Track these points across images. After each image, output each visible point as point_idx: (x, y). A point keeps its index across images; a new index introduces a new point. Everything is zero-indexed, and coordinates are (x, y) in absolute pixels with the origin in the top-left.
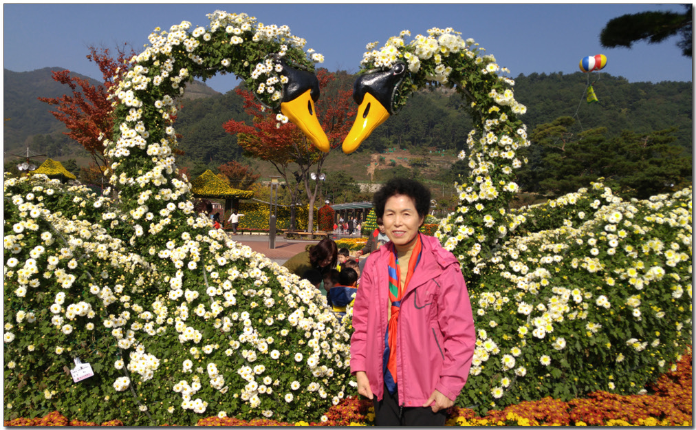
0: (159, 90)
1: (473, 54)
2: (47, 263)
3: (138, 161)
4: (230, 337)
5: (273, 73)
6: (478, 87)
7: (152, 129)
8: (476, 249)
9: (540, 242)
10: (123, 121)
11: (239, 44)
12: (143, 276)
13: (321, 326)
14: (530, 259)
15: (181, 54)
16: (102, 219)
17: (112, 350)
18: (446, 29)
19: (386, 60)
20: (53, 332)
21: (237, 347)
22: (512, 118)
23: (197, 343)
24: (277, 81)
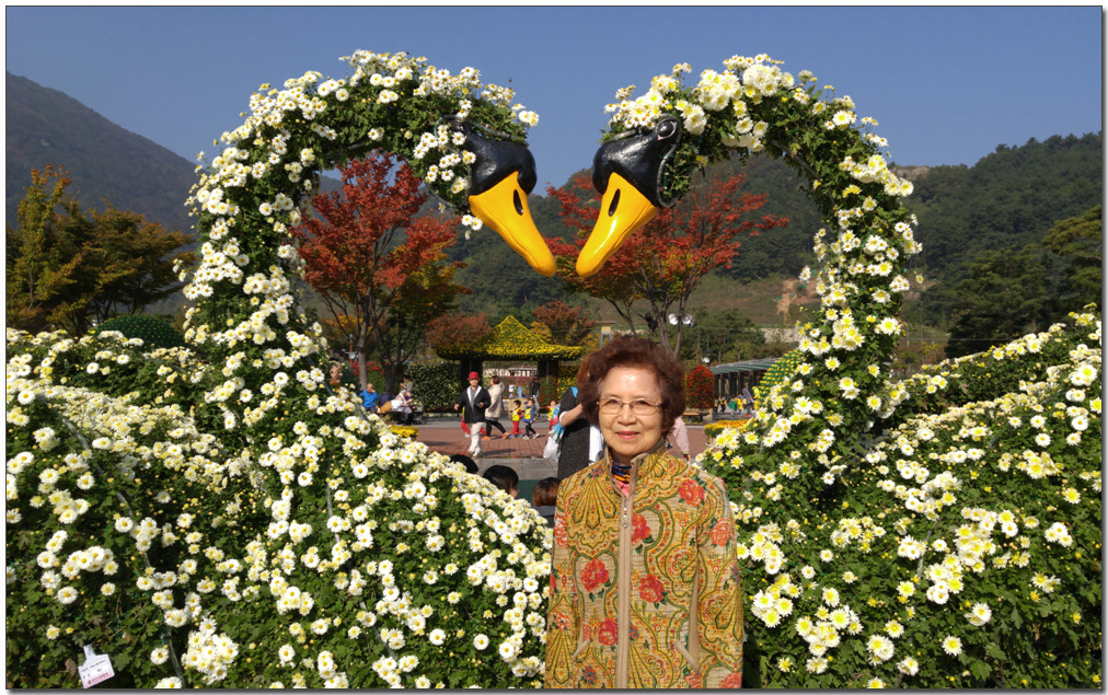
0: (268, 186)
1: (807, 96)
2: (39, 481)
3: (231, 304)
4: (363, 605)
5: (451, 145)
6: (823, 152)
7: (256, 249)
8: (826, 439)
9: (958, 424)
10: (208, 239)
11: (391, 103)
12: (241, 497)
13: (531, 584)
14: (934, 456)
15: (298, 125)
16: (204, 402)
17: (151, 630)
18: (757, 57)
19: (644, 115)
20: (45, 600)
21: (372, 623)
22: (889, 203)
23: (304, 614)
24: (459, 160)
